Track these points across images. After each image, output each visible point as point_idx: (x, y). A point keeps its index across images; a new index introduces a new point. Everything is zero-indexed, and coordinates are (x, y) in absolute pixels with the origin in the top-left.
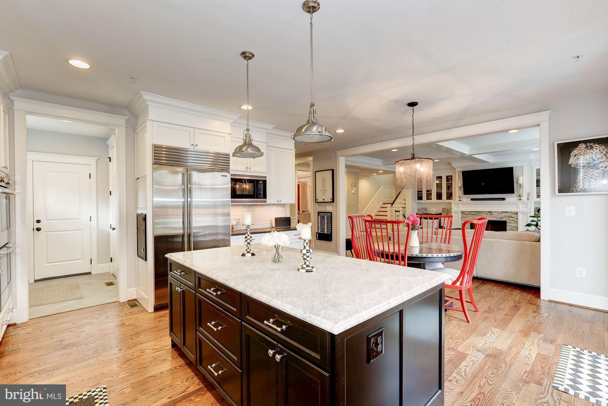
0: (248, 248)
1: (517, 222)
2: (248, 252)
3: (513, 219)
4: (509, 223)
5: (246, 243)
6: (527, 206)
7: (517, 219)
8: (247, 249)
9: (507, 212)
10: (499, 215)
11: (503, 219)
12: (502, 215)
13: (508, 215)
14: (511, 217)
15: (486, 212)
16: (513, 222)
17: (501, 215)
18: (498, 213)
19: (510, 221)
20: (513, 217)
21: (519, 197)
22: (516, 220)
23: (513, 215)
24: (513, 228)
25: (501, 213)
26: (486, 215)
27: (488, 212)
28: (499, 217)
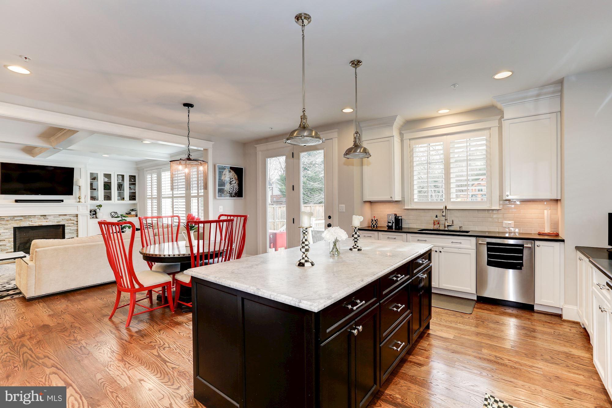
1: (77, 224)
3: (73, 222)
4: (68, 226)
6: (87, 208)
7: (77, 221)
8: (304, 256)
9: (66, 215)
10: (56, 218)
11: (61, 222)
12: (60, 218)
13: (66, 218)
14: (71, 220)
15: (38, 216)
16: (72, 225)
17: (58, 218)
18: (55, 216)
19: (69, 225)
20: (72, 220)
21: (78, 199)
22: (76, 223)
23: (72, 218)
24: (72, 231)
25: (58, 216)
26: (38, 219)
27: (41, 216)
28: (56, 221)
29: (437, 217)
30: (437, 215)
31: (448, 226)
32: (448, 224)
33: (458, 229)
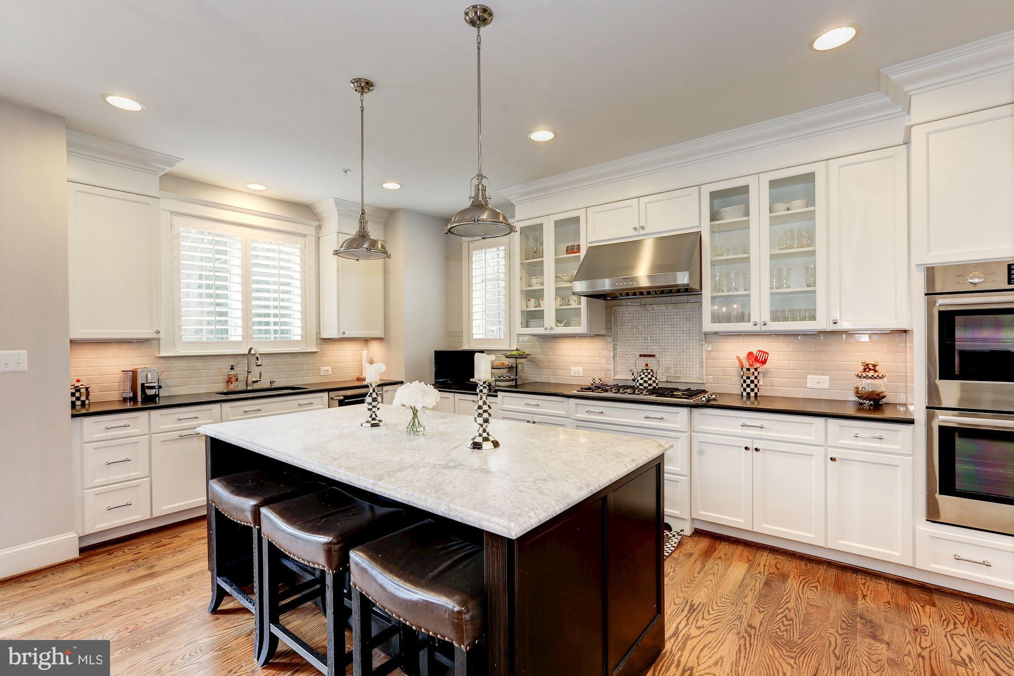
0: (484, 431)
2: (486, 439)
5: (480, 420)
8: (481, 431)
29: (232, 369)
30: (232, 366)
31: (254, 382)
32: (254, 379)
33: (268, 386)
